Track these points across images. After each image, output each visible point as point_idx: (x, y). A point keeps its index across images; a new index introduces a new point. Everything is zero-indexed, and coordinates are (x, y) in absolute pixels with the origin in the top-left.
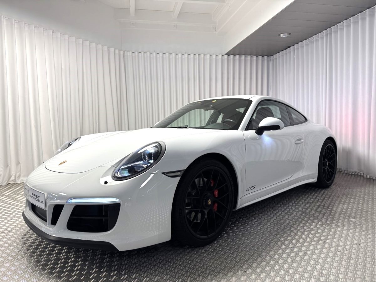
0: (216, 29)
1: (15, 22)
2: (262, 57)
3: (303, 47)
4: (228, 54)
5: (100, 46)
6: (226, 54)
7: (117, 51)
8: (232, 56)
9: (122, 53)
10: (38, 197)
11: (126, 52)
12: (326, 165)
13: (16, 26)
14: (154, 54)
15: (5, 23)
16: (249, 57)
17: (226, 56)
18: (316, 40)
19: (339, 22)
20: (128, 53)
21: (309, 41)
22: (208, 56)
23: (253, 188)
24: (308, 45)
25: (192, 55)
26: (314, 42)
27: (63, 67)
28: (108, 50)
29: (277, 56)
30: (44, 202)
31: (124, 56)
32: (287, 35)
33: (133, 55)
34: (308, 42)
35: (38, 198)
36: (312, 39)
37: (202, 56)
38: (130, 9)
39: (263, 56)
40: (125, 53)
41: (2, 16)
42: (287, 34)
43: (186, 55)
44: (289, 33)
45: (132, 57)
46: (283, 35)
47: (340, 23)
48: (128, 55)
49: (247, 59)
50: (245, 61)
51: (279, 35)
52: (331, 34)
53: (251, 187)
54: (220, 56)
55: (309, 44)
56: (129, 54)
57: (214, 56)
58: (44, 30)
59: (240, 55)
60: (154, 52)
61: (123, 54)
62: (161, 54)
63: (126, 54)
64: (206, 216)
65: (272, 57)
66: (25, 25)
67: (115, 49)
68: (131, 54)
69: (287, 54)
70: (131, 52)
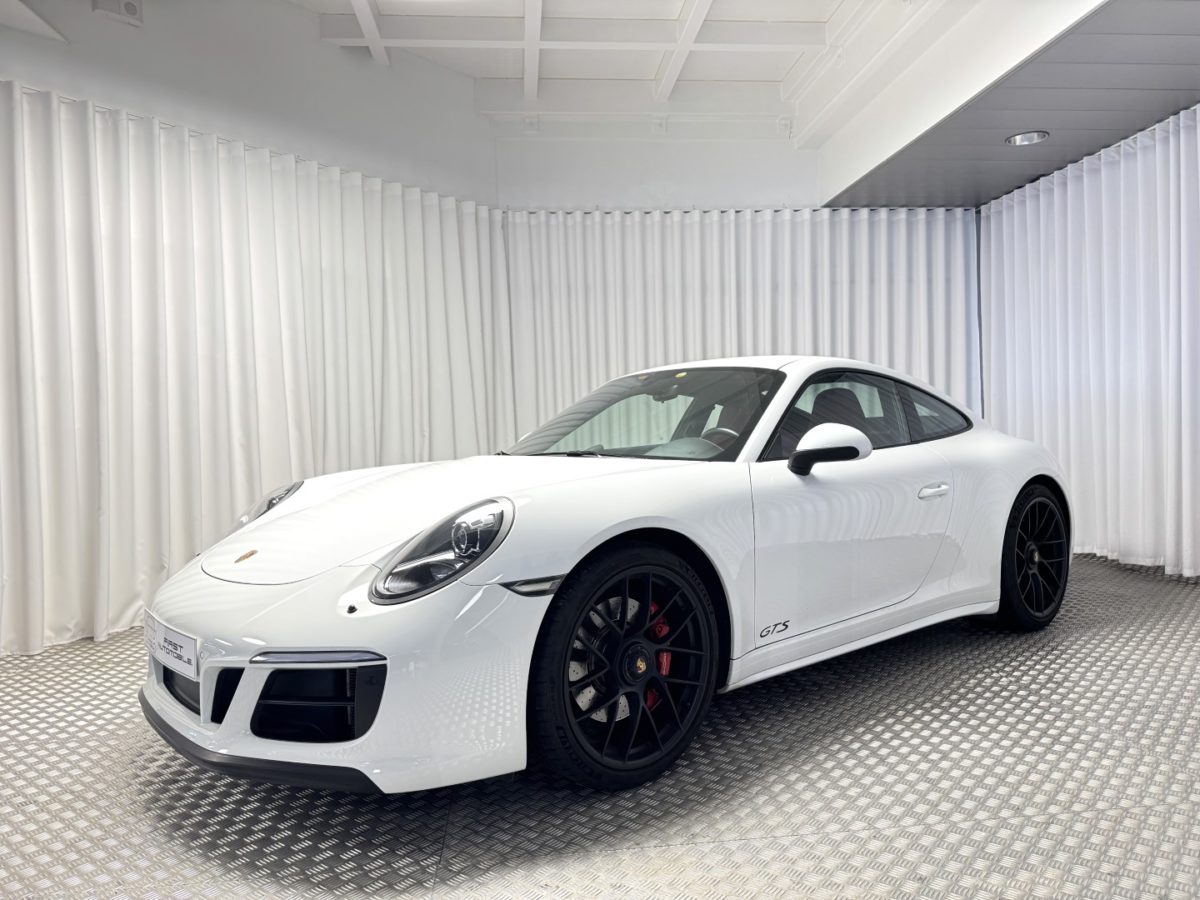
1: (190, 136)
2: (947, 210)
3: (1096, 171)
4: (833, 205)
5: (433, 198)
6: (827, 206)
7: (484, 211)
8: (845, 212)
9: (498, 215)
11: (510, 213)
13: (192, 146)
14: (597, 215)
15: (162, 140)
16: (902, 213)
17: (827, 211)
18: (1145, 148)
20: (518, 214)
21: (1119, 153)
22: (768, 215)
24: (1114, 164)
25: (715, 215)
26: (1135, 154)
28: (458, 209)
29: (1001, 204)
31: (504, 227)
32: (1036, 138)
33: (533, 222)
34: (1117, 157)
36: (1129, 145)
37: (748, 214)
38: (523, 78)
39: (949, 206)
40: (507, 218)
41: (156, 122)
42: (1035, 135)
43: (696, 215)
44: (1043, 133)
45: (530, 226)
46: (1022, 140)
48: (518, 220)
49: (895, 218)
50: (891, 225)
51: (1008, 140)
54: (806, 214)
55: (1119, 162)
56: (520, 218)
57: (787, 214)
58: (271, 156)
59: (873, 206)
60: (597, 208)
61: (503, 219)
62: (617, 215)
63: (510, 219)
65: (983, 208)
66: (218, 143)
67: (477, 205)
68: (525, 219)
69: (1038, 196)
70: (524, 212)
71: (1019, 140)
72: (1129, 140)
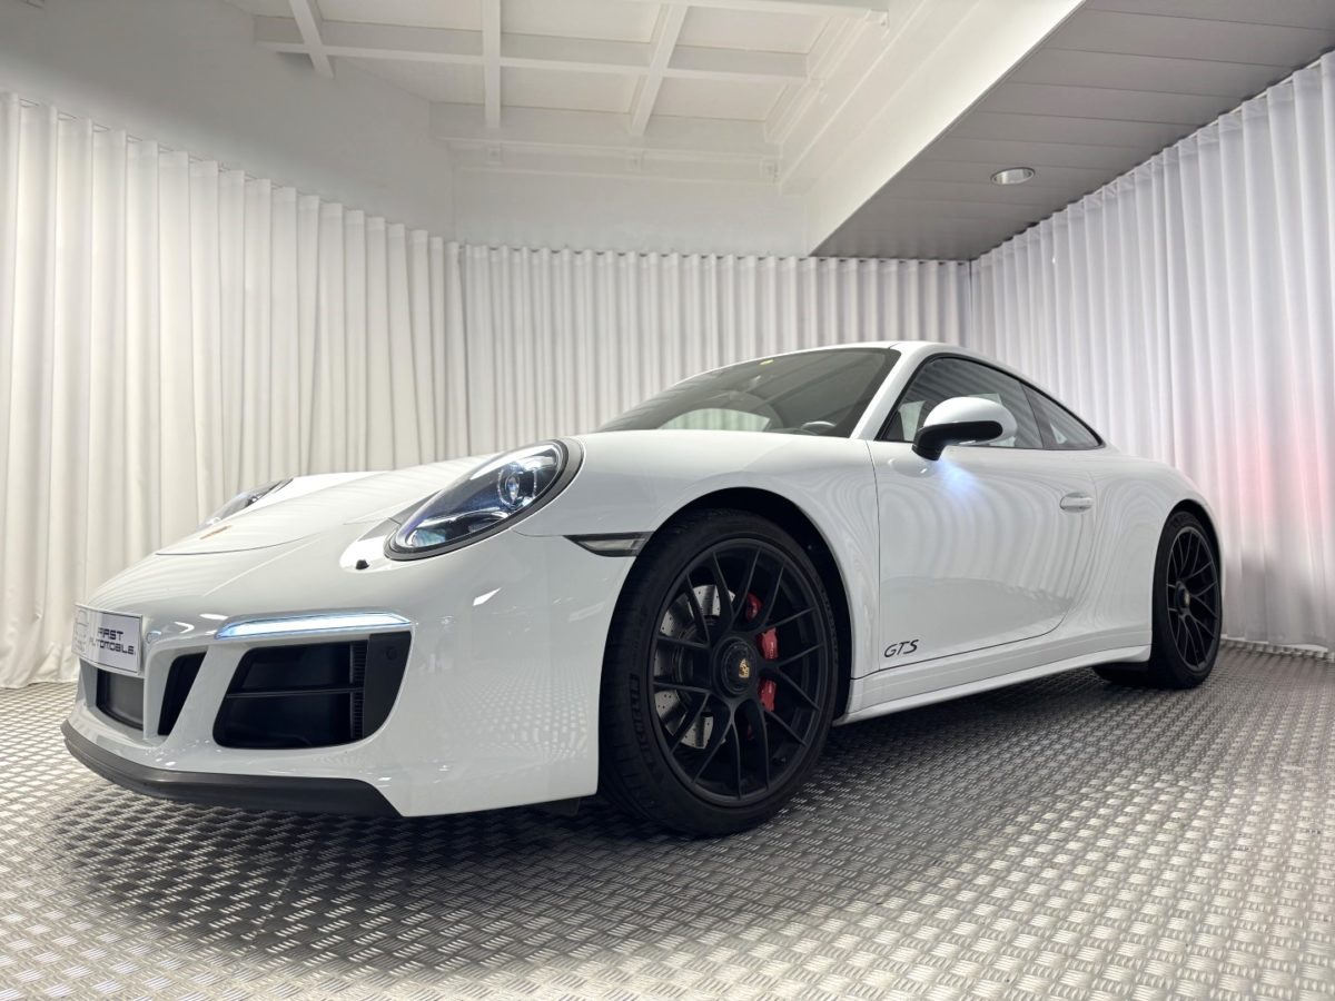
0: (776, 171)
1: (94, 131)
2: (941, 264)
3: (1079, 220)
4: (820, 254)
5: (379, 223)
6: (814, 254)
7: (438, 243)
8: (832, 263)
9: (454, 249)
10: (117, 635)
11: (468, 247)
12: (1184, 606)
13: (98, 142)
14: (566, 254)
15: (61, 132)
16: (893, 265)
17: (813, 260)
18: (1125, 193)
19: (1201, 123)
20: (477, 249)
21: (1100, 199)
22: (751, 262)
23: (908, 647)
24: (1095, 211)
25: (695, 259)
26: (1116, 200)
27: (249, 286)
28: (408, 239)
29: (991, 258)
30: (136, 650)
31: (461, 262)
32: (1020, 174)
33: (494, 259)
34: (1099, 203)
35: (116, 641)
36: (1109, 190)
37: (730, 260)
38: (484, 105)
39: (942, 259)
40: (465, 252)
41: (54, 110)
42: (1021, 171)
43: (675, 258)
44: (1030, 170)
45: (490, 263)
46: (1010, 178)
47: (1204, 125)
48: (477, 256)
49: (886, 271)
50: (881, 277)
51: (994, 176)
52: (1174, 166)
53: (903, 644)
54: (792, 262)
55: (1101, 209)
56: (479, 254)
57: (771, 262)
58: (190, 162)
59: (862, 256)
60: (567, 246)
61: (460, 254)
62: (588, 255)
63: (468, 253)
64: (732, 721)
65: (974, 263)
66: (127, 141)
67: (429, 236)
68: (485, 254)
69: (1025, 249)
70: (485, 247)
71: (1004, 176)
72: (1111, 185)
